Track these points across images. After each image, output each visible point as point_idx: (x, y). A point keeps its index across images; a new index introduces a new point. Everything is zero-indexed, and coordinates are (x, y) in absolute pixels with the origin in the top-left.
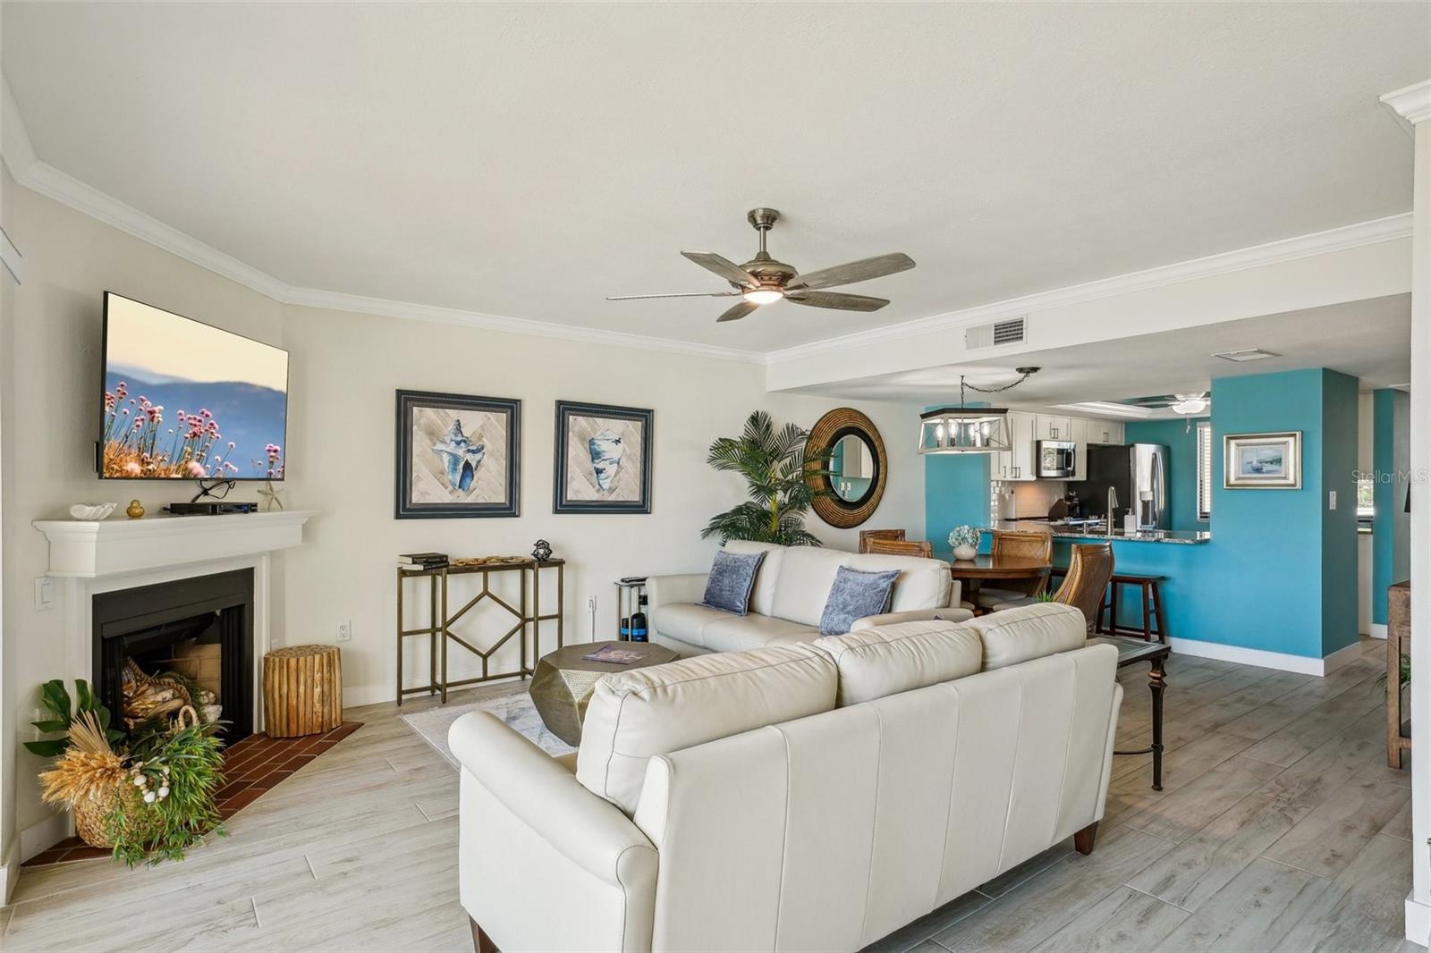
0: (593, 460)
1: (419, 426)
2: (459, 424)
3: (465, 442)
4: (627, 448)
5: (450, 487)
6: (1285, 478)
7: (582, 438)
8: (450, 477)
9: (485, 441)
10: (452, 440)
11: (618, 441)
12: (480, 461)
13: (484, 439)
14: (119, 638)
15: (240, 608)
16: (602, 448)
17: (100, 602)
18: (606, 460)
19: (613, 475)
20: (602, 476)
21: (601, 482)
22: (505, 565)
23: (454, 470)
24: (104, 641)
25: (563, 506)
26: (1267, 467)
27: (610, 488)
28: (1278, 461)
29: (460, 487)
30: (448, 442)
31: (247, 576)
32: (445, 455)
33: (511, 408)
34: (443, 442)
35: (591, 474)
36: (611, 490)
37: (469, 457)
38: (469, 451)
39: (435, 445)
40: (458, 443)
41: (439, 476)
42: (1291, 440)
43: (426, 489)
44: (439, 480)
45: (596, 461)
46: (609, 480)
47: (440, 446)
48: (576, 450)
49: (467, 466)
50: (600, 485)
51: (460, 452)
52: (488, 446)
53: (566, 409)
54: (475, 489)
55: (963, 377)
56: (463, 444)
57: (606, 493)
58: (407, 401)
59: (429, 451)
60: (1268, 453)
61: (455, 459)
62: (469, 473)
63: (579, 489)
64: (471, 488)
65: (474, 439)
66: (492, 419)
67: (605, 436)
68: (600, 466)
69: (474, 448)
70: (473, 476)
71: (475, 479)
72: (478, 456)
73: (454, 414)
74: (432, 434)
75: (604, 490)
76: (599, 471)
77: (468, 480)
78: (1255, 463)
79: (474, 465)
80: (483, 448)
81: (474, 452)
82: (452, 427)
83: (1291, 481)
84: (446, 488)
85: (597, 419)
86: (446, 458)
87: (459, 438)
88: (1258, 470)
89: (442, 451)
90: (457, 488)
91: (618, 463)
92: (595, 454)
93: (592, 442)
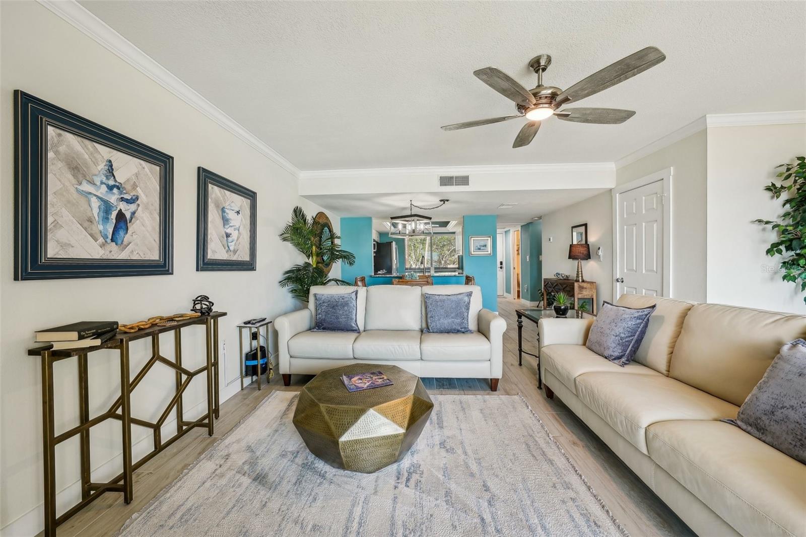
0: (224, 225)
1: (57, 153)
2: (111, 166)
3: (118, 188)
4: (243, 220)
5: (101, 240)
6: (488, 252)
7: (217, 206)
8: (101, 227)
9: (140, 192)
10: (102, 183)
11: (238, 213)
12: (133, 213)
13: (138, 189)
16: (230, 216)
18: (232, 226)
19: (236, 239)
20: (230, 239)
21: (229, 244)
23: (106, 219)
25: (205, 264)
26: (482, 248)
27: (234, 250)
28: (485, 246)
29: (112, 240)
30: (98, 183)
32: (94, 200)
33: (163, 162)
34: (92, 183)
35: (223, 237)
36: (235, 252)
37: (123, 206)
38: (122, 199)
39: (80, 184)
40: (110, 188)
41: (86, 224)
42: (489, 238)
43: (66, 241)
44: (86, 229)
45: (226, 227)
46: (233, 243)
47: (86, 187)
48: (213, 215)
49: (121, 216)
50: (228, 247)
51: (113, 198)
52: (143, 198)
53: (206, 177)
54: (129, 244)
55: (411, 201)
56: (115, 190)
57: (232, 253)
58: (38, 113)
59: (73, 190)
60: (483, 243)
61: (107, 208)
62: (122, 224)
64: (125, 242)
65: (128, 187)
66: (147, 169)
67: (231, 206)
68: (228, 231)
69: (129, 198)
70: (127, 229)
71: (130, 231)
72: (133, 207)
73: (105, 152)
74: (76, 168)
75: (231, 251)
76: (228, 235)
77: (121, 233)
78: (479, 247)
79: (128, 216)
80: (137, 198)
81: (128, 202)
82: (102, 166)
83: (489, 253)
84: (96, 240)
85: (226, 192)
86: (95, 204)
87: (111, 182)
88: (479, 249)
89: (90, 193)
90: (109, 240)
91: (239, 230)
92: (225, 221)
93: (223, 210)
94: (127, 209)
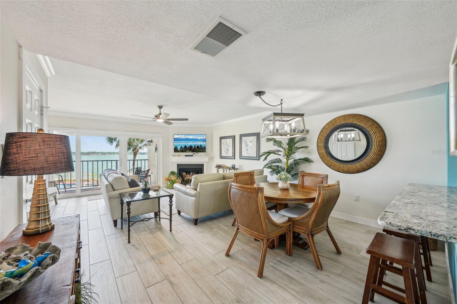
0: (246, 147)
1: (222, 143)
4: (253, 144)
5: (226, 153)
7: (244, 142)
8: (226, 151)
10: (226, 145)
11: (251, 142)
13: (230, 144)
14: (182, 169)
15: (202, 169)
16: (248, 144)
17: (178, 165)
18: (249, 147)
20: (248, 150)
22: (227, 168)
24: (179, 169)
25: (241, 157)
27: (250, 153)
31: (203, 165)
33: (234, 138)
43: (224, 154)
44: (224, 152)
46: (249, 151)
47: (224, 146)
48: (243, 145)
49: (228, 149)
50: (248, 153)
51: (227, 147)
53: (241, 136)
54: (229, 154)
57: (249, 155)
58: (221, 138)
63: (244, 154)
66: (231, 140)
67: (249, 141)
68: (247, 148)
73: (226, 140)
76: (247, 149)
80: (229, 146)
82: (226, 142)
85: (247, 137)
86: (225, 148)
91: (251, 147)
92: (247, 145)
93: (246, 143)
94: (228, 148)
